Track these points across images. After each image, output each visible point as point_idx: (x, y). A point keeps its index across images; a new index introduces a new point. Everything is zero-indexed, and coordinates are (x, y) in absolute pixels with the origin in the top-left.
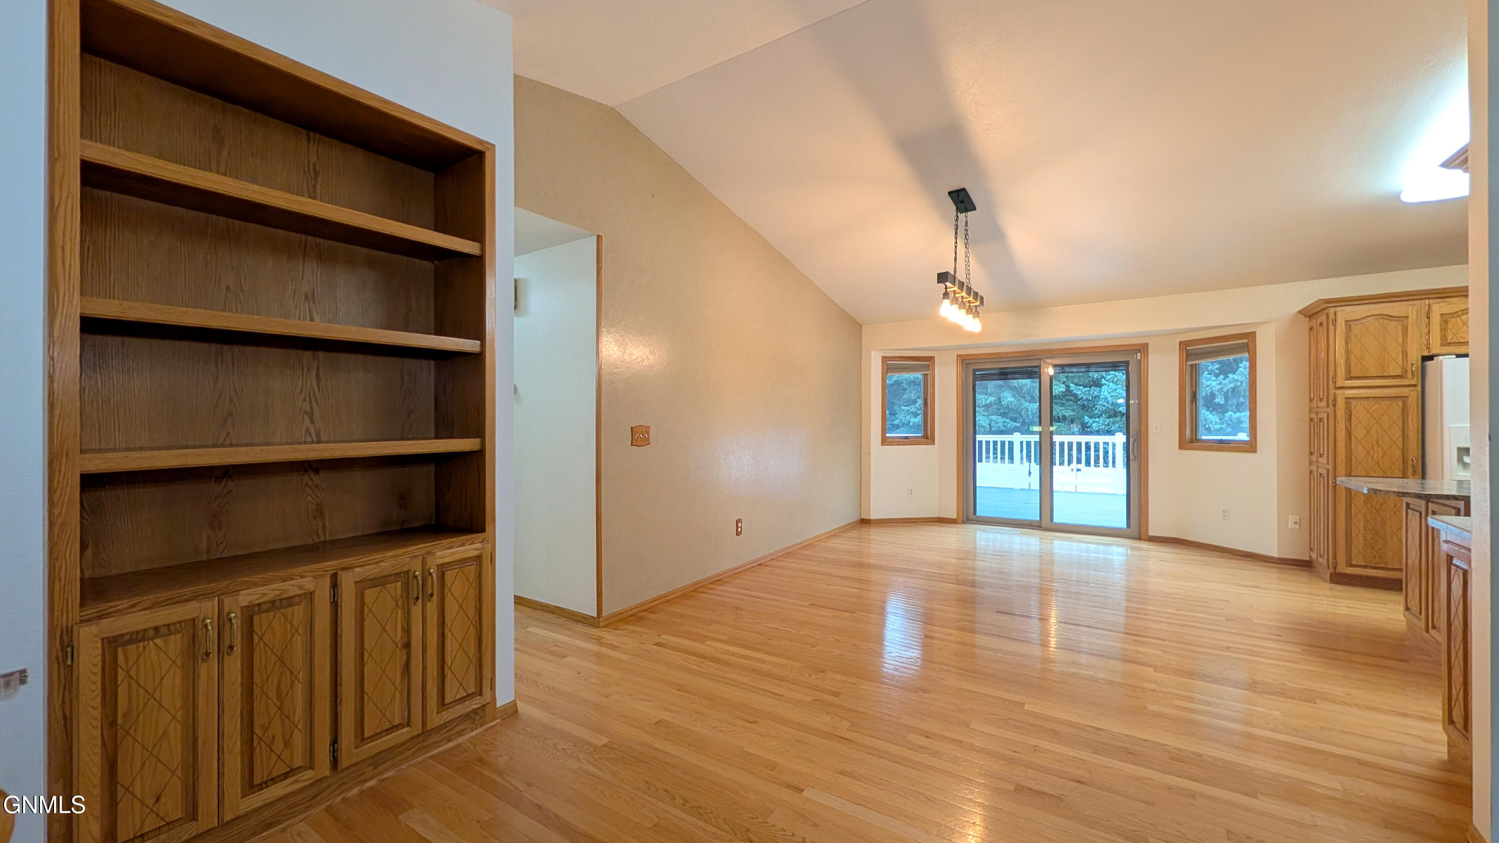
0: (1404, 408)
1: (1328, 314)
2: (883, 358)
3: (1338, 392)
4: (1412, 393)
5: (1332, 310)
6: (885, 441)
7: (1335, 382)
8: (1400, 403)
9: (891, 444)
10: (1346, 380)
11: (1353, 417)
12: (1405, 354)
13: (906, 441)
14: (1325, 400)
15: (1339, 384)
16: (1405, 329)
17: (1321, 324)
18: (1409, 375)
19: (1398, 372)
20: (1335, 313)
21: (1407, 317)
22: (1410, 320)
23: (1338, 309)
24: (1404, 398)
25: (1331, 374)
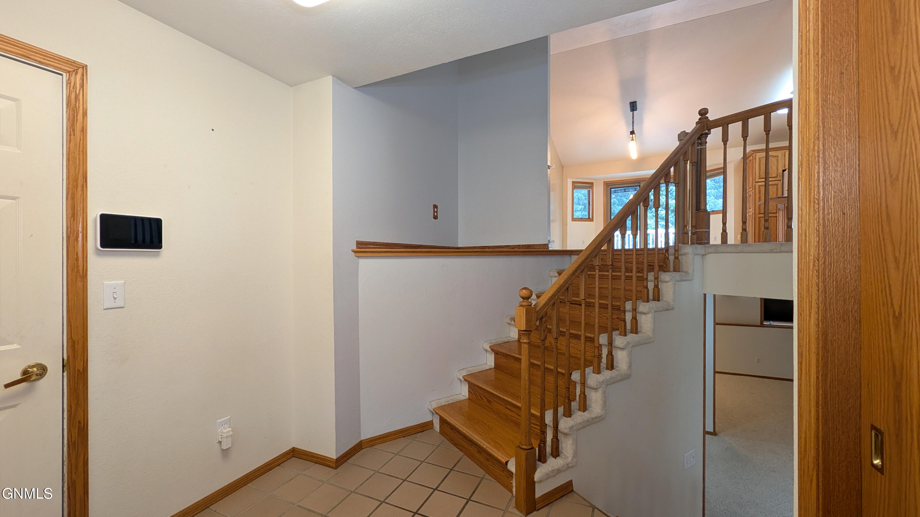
0: (777, 189)
1: (753, 156)
2: (573, 182)
3: (756, 184)
4: (780, 183)
5: (755, 154)
6: (574, 219)
7: (755, 180)
8: (776, 187)
9: (575, 221)
10: (759, 179)
11: (761, 193)
12: (777, 169)
13: (581, 220)
14: (752, 188)
15: (756, 181)
16: (778, 161)
17: (751, 160)
18: (779, 176)
19: (775, 175)
20: (756, 155)
21: (778, 156)
22: (779, 157)
23: (757, 154)
24: (777, 185)
25: (754, 177)
